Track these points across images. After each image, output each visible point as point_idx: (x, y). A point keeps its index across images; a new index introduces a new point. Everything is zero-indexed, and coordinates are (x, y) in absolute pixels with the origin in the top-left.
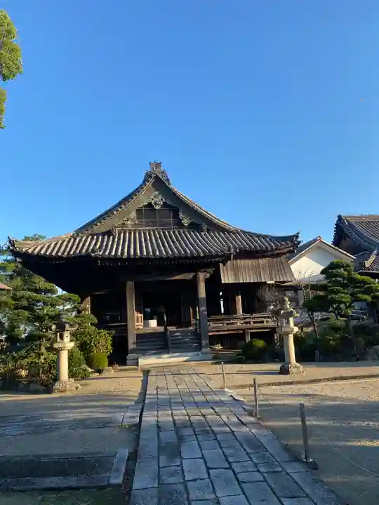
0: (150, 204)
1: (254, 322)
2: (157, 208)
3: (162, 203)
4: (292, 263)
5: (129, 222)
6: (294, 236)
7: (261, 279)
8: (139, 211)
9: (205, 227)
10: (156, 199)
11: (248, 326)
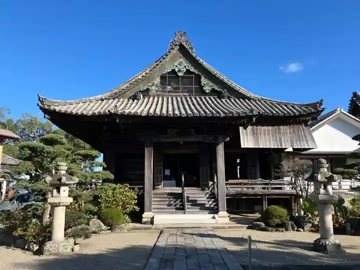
0: (174, 70)
1: (272, 189)
2: (180, 74)
3: (185, 70)
4: (314, 130)
5: (154, 88)
6: (318, 103)
7: (281, 145)
8: (163, 78)
9: (226, 94)
10: (179, 67)
11: (266, 191)
